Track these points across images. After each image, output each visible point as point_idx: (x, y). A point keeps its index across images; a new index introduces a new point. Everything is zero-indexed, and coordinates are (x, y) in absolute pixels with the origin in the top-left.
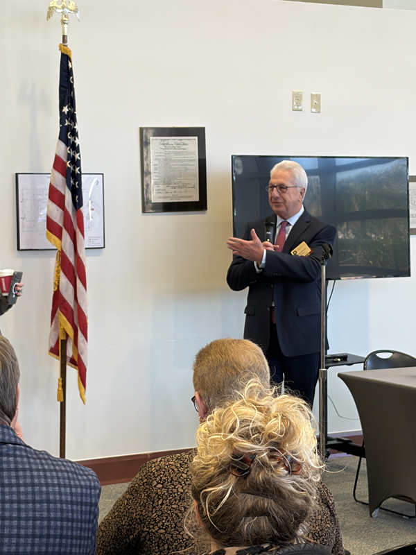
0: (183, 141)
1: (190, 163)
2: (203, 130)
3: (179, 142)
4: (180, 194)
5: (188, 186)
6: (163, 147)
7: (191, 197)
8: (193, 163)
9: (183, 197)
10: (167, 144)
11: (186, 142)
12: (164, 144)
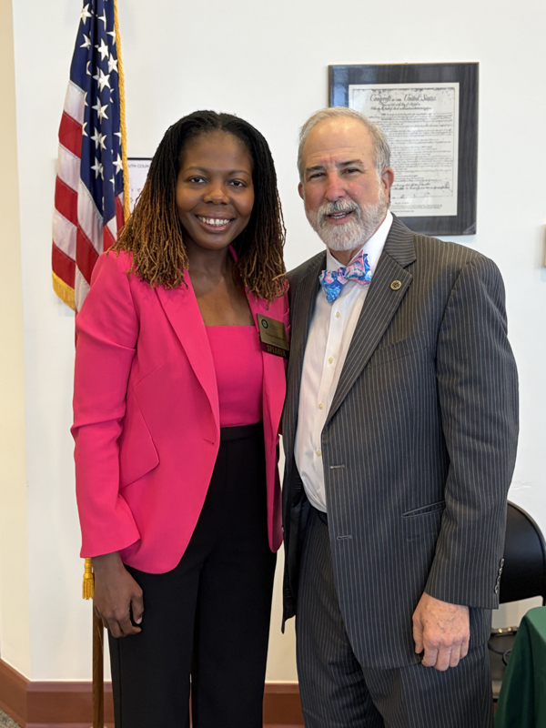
0: (423, 92)
1: (440, 138)
2: (473, 68)
3: (415, 94)
5: (432, 185)
6: (377, 104)
8: (446, 138)
10: (388, 99)
11: (431, 94)
12: (380, 100)
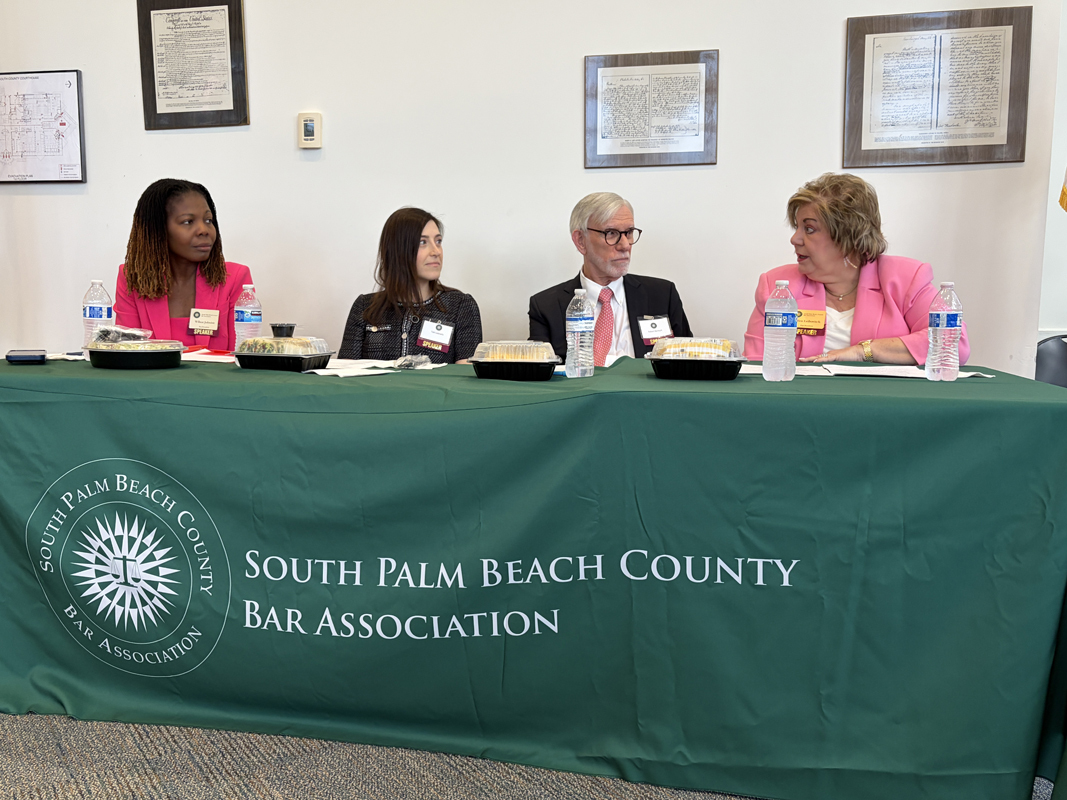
0: (203, 14)
1: (217, 49)
3: (197, 16)
4: (201, 100)
6: (171, 25)
7: (220, 103)
8: (222, 49)
9: (206, 103)
10: (178, 20)
11: (208, 15)
